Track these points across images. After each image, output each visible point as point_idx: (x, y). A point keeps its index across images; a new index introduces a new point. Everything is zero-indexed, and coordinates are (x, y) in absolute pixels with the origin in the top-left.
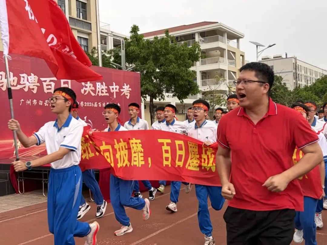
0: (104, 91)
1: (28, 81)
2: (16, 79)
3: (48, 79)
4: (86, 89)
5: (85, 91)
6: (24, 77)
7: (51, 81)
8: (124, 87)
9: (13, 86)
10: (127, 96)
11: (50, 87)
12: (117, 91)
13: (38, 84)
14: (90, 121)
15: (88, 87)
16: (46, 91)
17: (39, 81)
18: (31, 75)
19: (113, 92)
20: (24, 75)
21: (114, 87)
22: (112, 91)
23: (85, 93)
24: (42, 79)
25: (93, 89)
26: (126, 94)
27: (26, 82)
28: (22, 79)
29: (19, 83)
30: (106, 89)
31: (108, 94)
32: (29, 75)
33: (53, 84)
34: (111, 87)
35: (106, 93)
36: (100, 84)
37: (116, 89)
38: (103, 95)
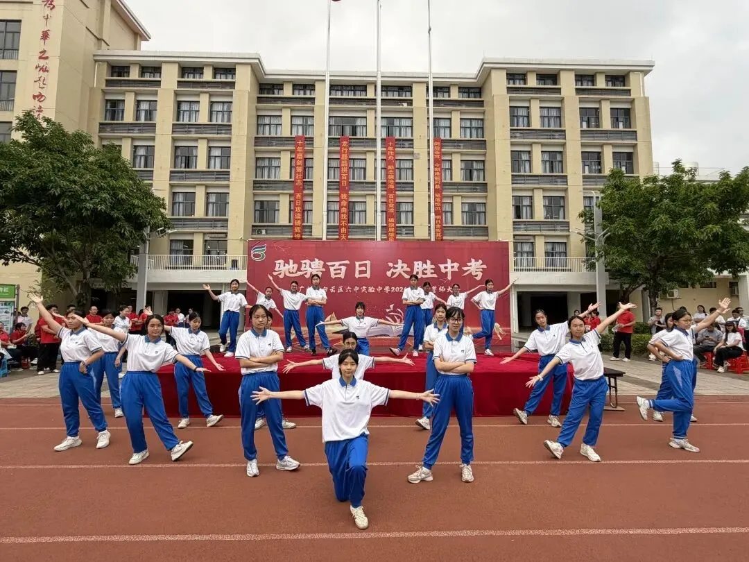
0: (429, 272)
1: (310, 266)
2: (296, 266)
3: (337, 263)
4: (394, 271)
5: (393, 274)
6: (305, 263)
7: (340, 265)
8: (469, 264)
9: (293, 273)
10: (476, 276)
11: (339, 271)
12: (456, 269)
13: (324, 270)
14: (399, 310)
15: (399, 268)
16: (333, 276)
17: (325, 266)
18: (314, 261)
19: (447, 273)
20: (307, 262)
21: (449, 264)
22: (443, 271)
23: (392, 275)
24: (329, 264)
25: (409, 270)
26: (474, 274)
27: (308, 268)
28: (303, 265)
29: (299, 269)
30: (431, 269)
31: (435, 276)
32: (312, 260)
33: (344, 268)
34: (442, 266)
35: (432, 273)
36: (420, 263)
37: (452, 267)
38: (424, 276)
